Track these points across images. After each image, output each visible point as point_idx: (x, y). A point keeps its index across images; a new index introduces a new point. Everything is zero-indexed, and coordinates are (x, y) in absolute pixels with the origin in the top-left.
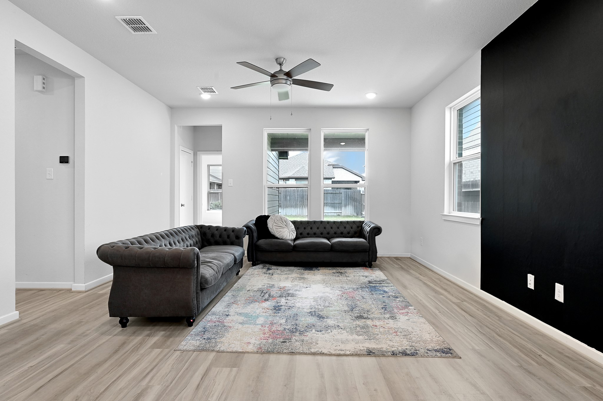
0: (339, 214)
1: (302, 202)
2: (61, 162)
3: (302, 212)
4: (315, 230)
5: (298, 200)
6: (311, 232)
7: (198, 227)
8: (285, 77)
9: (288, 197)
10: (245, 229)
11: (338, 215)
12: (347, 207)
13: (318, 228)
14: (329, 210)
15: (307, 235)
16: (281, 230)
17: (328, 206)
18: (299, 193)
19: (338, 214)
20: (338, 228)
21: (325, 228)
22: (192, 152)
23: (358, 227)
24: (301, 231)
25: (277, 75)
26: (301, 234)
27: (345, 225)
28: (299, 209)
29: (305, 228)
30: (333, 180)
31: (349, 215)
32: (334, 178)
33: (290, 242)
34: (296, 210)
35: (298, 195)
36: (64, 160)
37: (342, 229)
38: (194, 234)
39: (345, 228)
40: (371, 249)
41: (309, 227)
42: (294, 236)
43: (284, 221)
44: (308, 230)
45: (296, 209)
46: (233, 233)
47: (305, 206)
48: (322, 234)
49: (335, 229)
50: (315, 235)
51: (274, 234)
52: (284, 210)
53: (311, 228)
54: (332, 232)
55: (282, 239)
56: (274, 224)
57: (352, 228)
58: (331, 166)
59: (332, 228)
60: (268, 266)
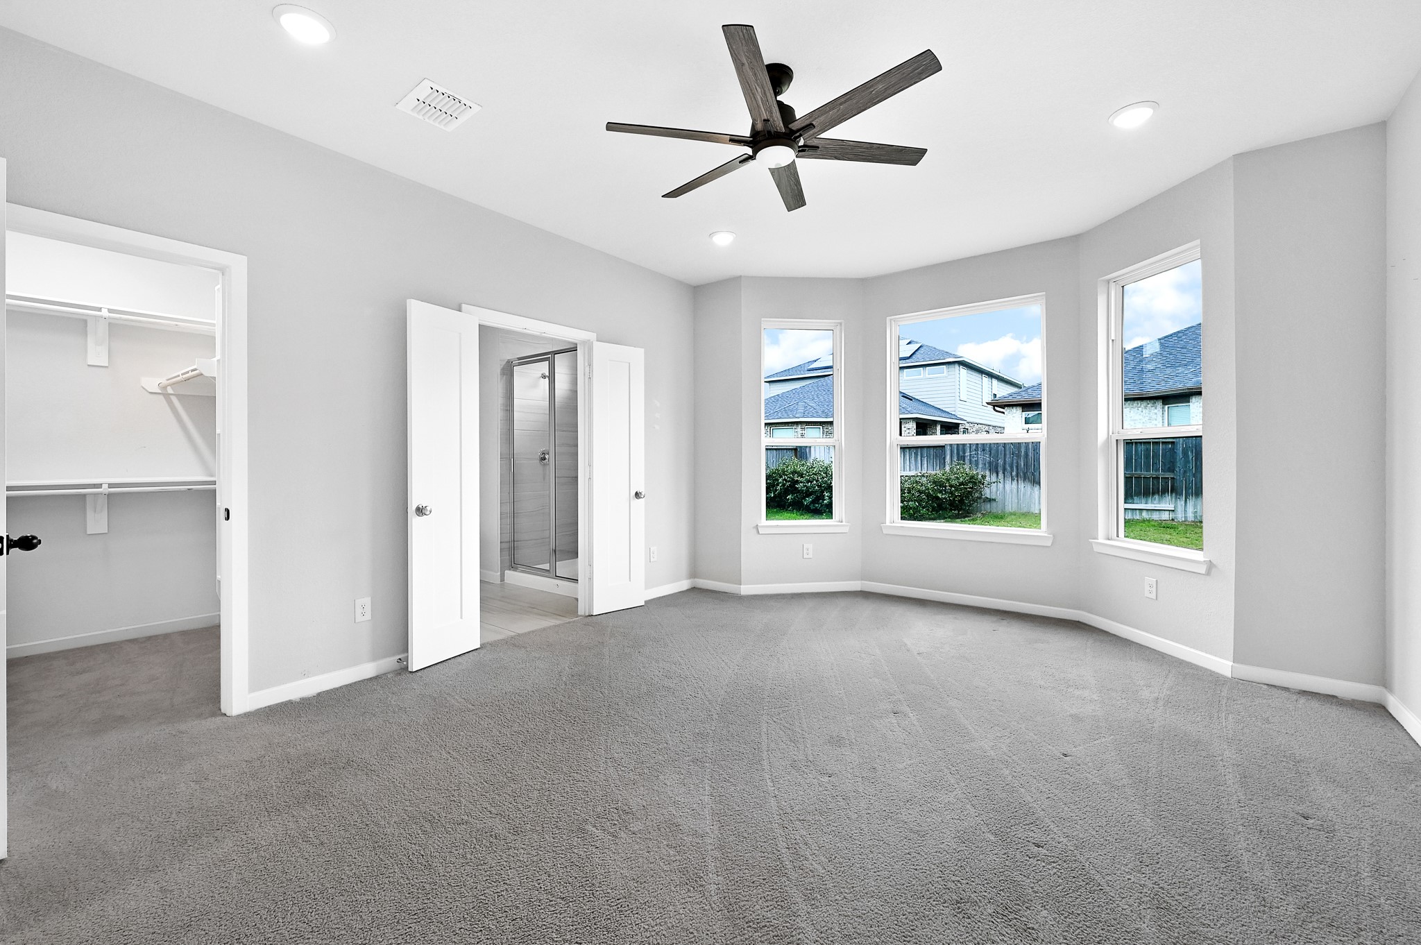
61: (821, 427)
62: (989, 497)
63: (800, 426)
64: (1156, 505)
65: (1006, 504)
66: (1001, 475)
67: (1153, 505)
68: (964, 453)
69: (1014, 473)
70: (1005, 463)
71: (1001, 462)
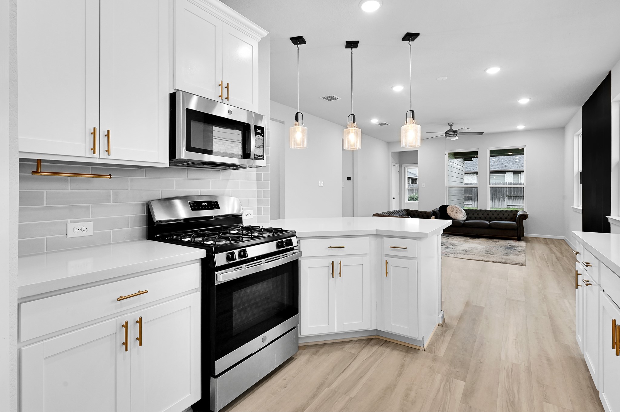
2: (348, 180)
4: (480, 215)
6: (477, 216)
7: (406, 210)
8: (453, 133)
10: (432, 212)
13: (483, 214)
15: (474, 219)
16: (456, 214)
20: (498, 215)
21: (488, 214)
22: (398, 165)
23: (514, 215)
24: (470, 215)
25: (448, 133)
26: (470, 217)
27: (504, 213)
29: (473, 214)
33: (461, 222)
36: (349, 179)
37: (501, 215)
38: (404, 213)
39: (504, 215)
40: (519, 228)
41: (477, 214)
42: (465, 218)
43: (458, 209)
44: (476, 215)
46: (425, 214)
48: (485, 218)
49: (495, 215)
50: (480, 218)
51: (451, 216)
53: (478, 214)
54: (493, 217)
55: (456, 220)
56: (451, 211)
57: (509, 215)
59: (493, 215)
60: (447, 235)
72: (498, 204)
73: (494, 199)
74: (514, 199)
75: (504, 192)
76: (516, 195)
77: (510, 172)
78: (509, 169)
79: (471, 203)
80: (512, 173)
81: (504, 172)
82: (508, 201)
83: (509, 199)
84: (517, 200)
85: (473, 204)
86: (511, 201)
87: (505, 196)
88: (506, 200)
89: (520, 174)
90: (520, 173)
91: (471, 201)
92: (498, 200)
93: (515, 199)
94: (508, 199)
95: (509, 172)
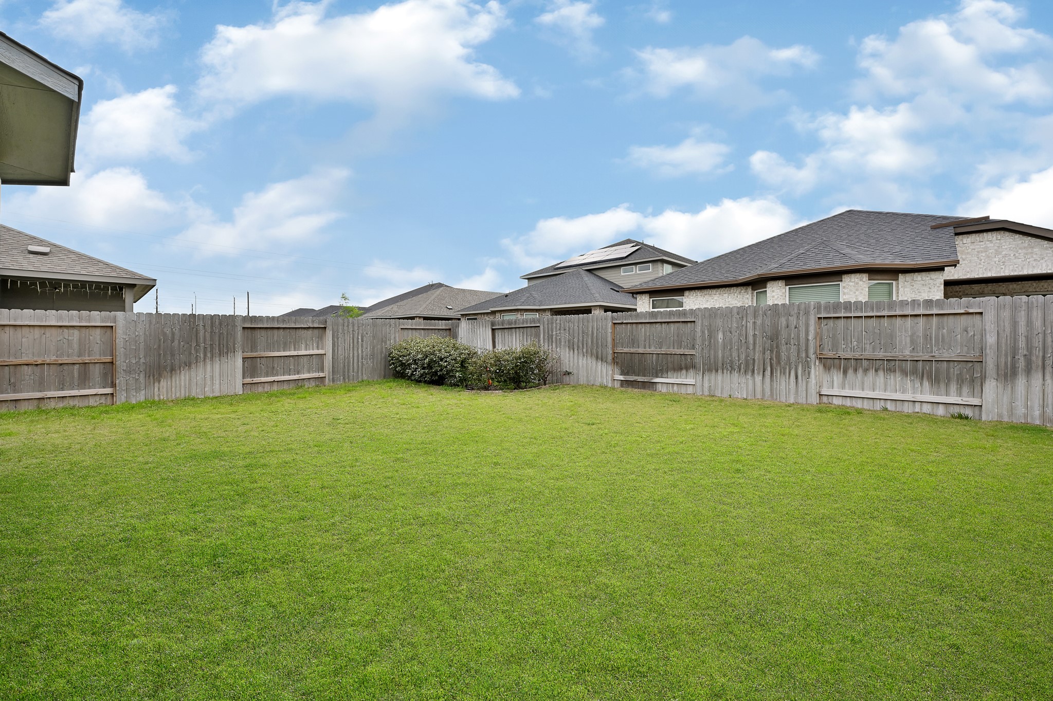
0: (968, 412)
1: (772, 351)
3: (771, 390)
5: (754, 344)
9: (720, 336)
11: (960, 417)
12: (1021, 382)
14: (904, 391)
17: (898, 374)
18: (759, 322)
19: (956, 410)
28: (760, 378)
30: (951, 274)
31: (1038, 422)
32: (954, 264)
34: (750, 382)
35: (755, 329)
45: (749, 376)
47: (785, 369)
52: (706, 378)
58: (951, 230)
61: (538, 314)
62: (568, 370)
63: (519, 313)
64: (683, 380)
65: (579, 377)
66: (576, 351)
67: (681, 380)
68: (552, 333)
69: (585, 350)
70: (578, 341)
71: (576, 340)
72: (783, 387)
73: (769, 369)
74: (850, 372)
75: (808, 340)
76: (857, 355)
77: (858, 275)
78: (850, 263)
79: (690, 381)
80: (865, 277)
81: (837, 274)
82: (826, 378)
83: (827, 368)
84: (860, 372)
85: (699, 384)
86: (837, 377)
87: (813, 357)
88: (816, 370)
89: (894, 282)
90: (897, 280)
91: (692, 372)
92: (784, 373)
93: (856, 370)
94: (824, 366)
95: (853, 276)
